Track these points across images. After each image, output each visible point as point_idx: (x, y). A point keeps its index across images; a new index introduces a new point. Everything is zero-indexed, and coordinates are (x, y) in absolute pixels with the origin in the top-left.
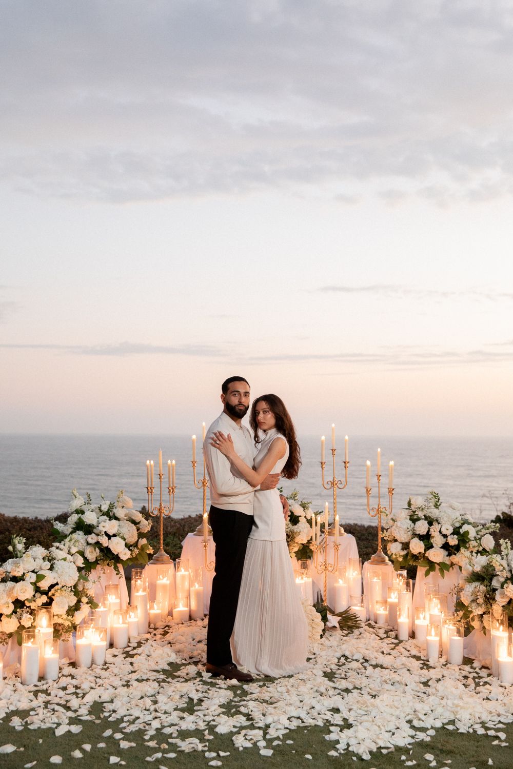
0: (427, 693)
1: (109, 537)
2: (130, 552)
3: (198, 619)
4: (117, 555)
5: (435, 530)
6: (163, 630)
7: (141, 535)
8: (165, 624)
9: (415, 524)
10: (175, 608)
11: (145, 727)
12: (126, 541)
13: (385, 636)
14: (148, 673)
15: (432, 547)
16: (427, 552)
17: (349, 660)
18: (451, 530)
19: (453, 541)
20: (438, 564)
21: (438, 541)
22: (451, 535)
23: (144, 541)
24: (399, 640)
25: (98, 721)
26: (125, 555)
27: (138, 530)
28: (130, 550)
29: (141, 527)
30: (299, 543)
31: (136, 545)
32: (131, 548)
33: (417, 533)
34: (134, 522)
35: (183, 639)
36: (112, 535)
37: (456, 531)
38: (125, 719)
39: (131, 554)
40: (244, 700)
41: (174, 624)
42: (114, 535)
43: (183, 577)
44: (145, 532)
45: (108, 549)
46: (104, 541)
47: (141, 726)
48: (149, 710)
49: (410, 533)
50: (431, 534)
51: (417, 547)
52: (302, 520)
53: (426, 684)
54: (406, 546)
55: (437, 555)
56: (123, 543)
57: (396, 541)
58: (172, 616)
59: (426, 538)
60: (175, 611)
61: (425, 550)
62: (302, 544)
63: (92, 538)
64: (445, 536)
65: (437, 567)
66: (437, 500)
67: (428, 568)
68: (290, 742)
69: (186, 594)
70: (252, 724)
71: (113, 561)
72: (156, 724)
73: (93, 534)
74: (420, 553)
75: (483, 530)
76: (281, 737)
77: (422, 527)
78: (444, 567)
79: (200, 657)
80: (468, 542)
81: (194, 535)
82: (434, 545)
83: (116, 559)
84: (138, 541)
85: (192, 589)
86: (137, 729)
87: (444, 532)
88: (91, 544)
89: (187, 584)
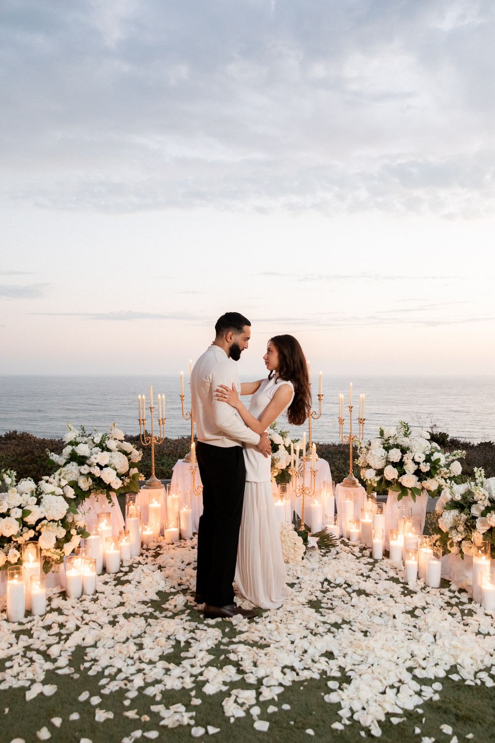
0: (417, 626)
1: (101, 468)
2: (121, 482)
3: (187, 538)
4: (110, 484)
5: (409, 458)
6: (154, 551)
7: (132, 465)
8: (157, 544)
9: (388, 452)
10: (166, 529)
11: (126, 685)
12: (118, 471)
13: (361, 554)
14: (136, 605)
15: (405, 473)
16: (400, 478)
17: (332, 585)
18: (423, 458)
19: (425, 468)
20: (410, 489)
21: (410, 467)
22: (423, 462)
23: (135, 471)
24: (374, 559)
25: (76, 676)
26: (117, 484)
27: (129, 460)
28: (121, 479)
29: (132, 457)
30: (279, 468)
31: (127, 474)
32: (122, 478)
33: (391, 460)
34: (126, 454)
35: (172, 562)
36: (103, 465)
37: (428, 459)
38: (107, 672)
39: (123, 484)
40: (233, 643)
41: (165, 545)
42: (106, 466)
43: (173, 500)
44: (136, 462)
45: (100, 479)
46: (96, 471)
47: (122, 684)
48: (132, 658)
49: (384, 461)
50: (404, 462)
51: (391, 473)
52: (281, 448)
53: (412, 613)
54: (380, 472)
55: (409, 481)
56: (115, 473)
57: (370, 467)
58: (163, 536)
59: (399, 465)
60: (166, 532)
61: (399, 477)
62: (281, 469)
63: (85, 469)
64: (418, 464)
65: (409, 492)
66: (406, 429)
67: (400, 492)
68: (286, 707)
69: (176, 516)
70: (243, 678)
71: (105, 490)
72: (138, 681)
73: (86, 465)
74: (394, 479)
75: (450, 457)
76: (276, 698)
77: (395, 455)
78: (415, 492)
79: (188, 583)
80: (439, 469)
81: (183, 462)
82: (407, 471)
83: (109, 488)
84: (129, 470)
85: (182, 511)
86: (117, 688)
87: (417, 460)
88: (84, 475)
89: (176, 507)
